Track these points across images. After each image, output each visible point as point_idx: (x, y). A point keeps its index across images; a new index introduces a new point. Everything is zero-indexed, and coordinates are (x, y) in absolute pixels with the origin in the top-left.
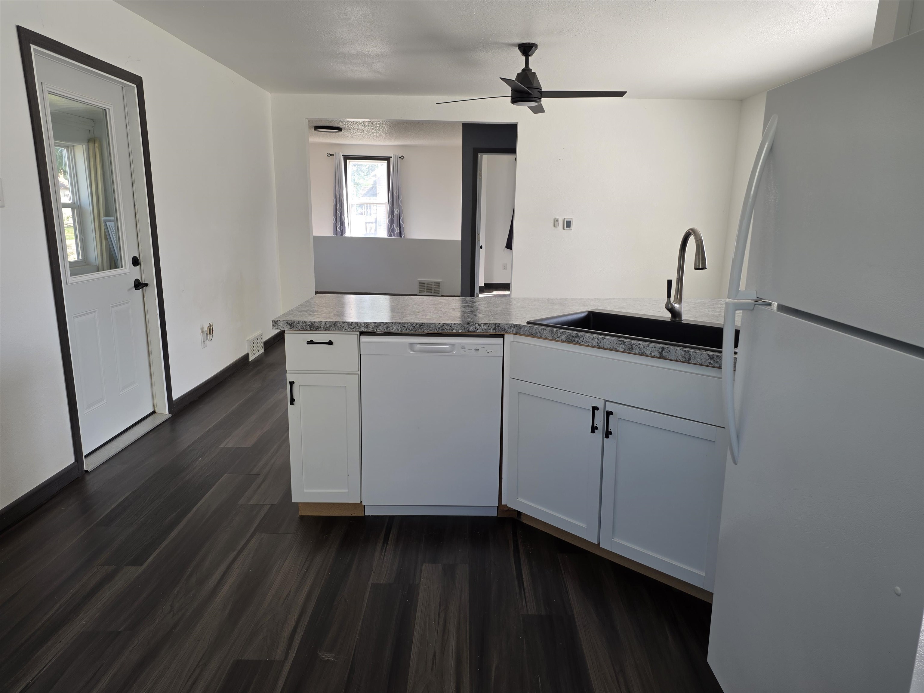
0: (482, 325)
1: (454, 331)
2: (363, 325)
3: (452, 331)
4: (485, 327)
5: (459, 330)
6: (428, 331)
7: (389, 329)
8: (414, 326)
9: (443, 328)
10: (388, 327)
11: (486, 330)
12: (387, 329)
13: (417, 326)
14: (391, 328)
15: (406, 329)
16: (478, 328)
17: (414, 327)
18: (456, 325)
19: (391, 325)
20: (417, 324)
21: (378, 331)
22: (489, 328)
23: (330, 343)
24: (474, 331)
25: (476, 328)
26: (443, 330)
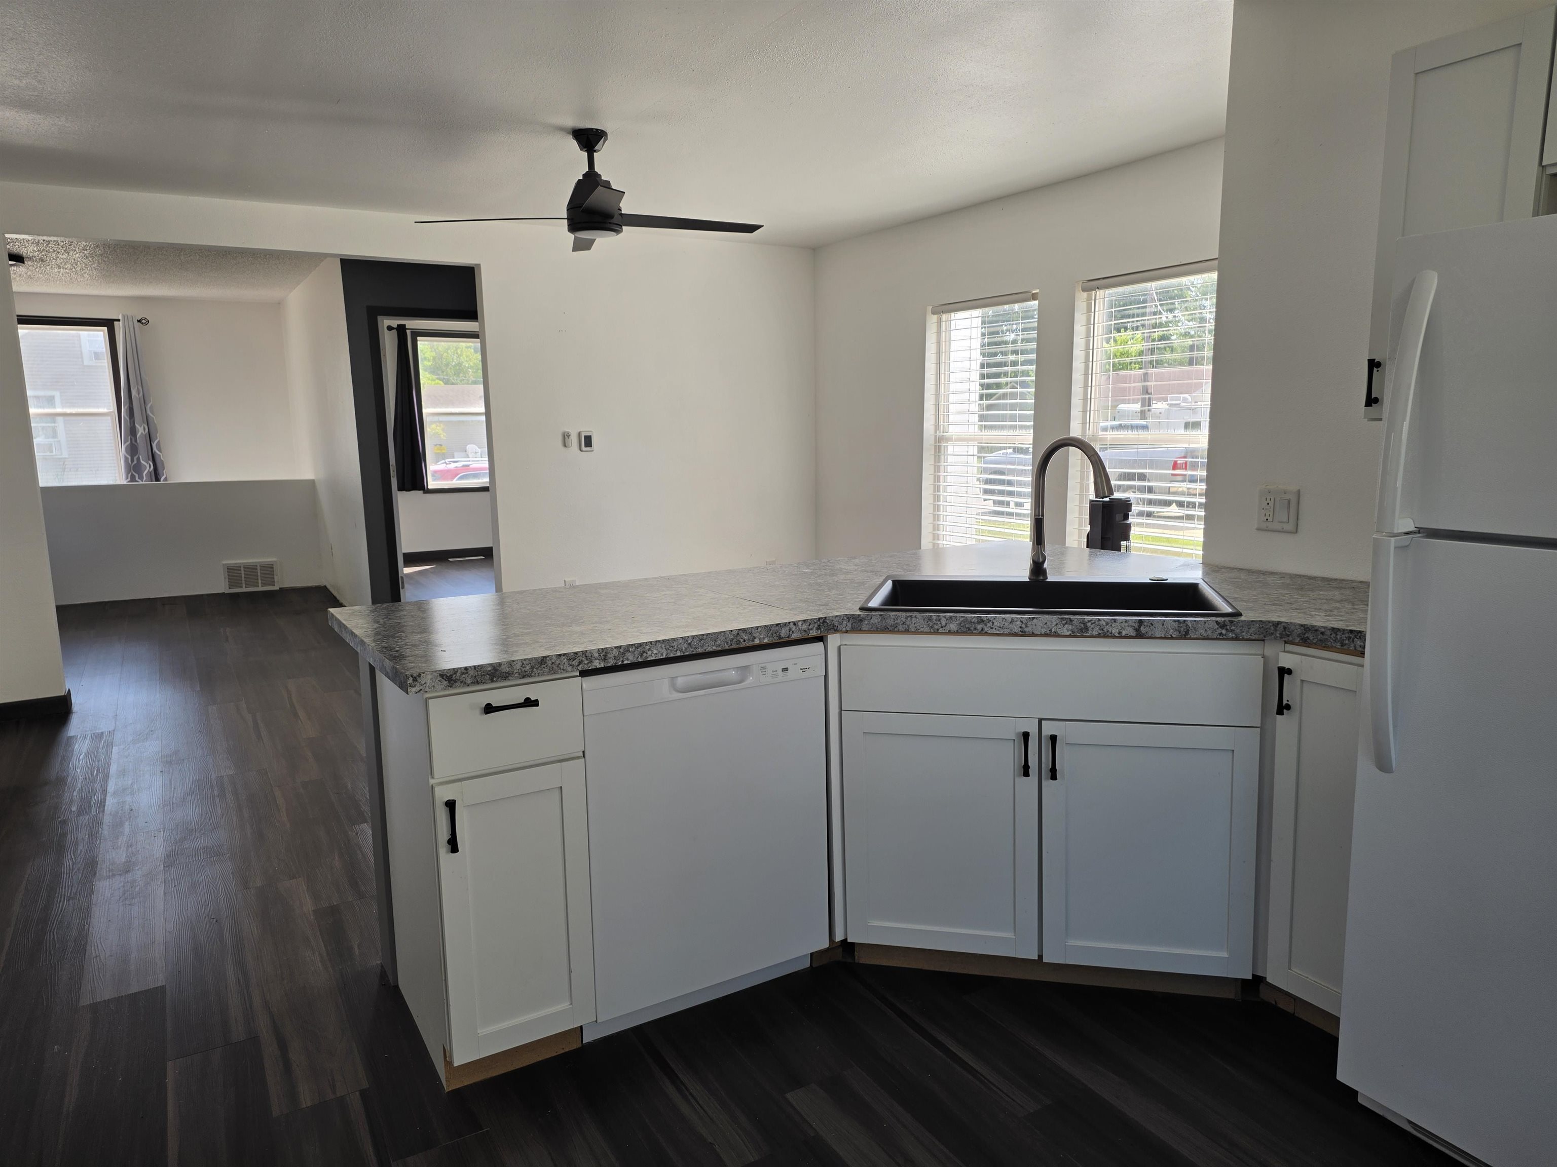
0: (800, 623)
1: (757, 642)
2: (596, 655)
3: (753, 641)
4: (805, 627)
5: (764, 638)
6: (714, 648)
7: (645, 654)
8: (689, 642)
9: (738, 638)
10: (644, 652)
11: (805, 631)
12: (641, 655)
13: (695, 643)
14: (649, 653)
15: (676, 651)
16: (793, 629)
17: (690, 644)
18: (759, 630)
19: (648, 647)
20: (693, 637)
21: (626, 662)
22: (811, 627)
23: (530, 703)
24: (788, 637)
25: (790, 630)
26: (738, 642)
